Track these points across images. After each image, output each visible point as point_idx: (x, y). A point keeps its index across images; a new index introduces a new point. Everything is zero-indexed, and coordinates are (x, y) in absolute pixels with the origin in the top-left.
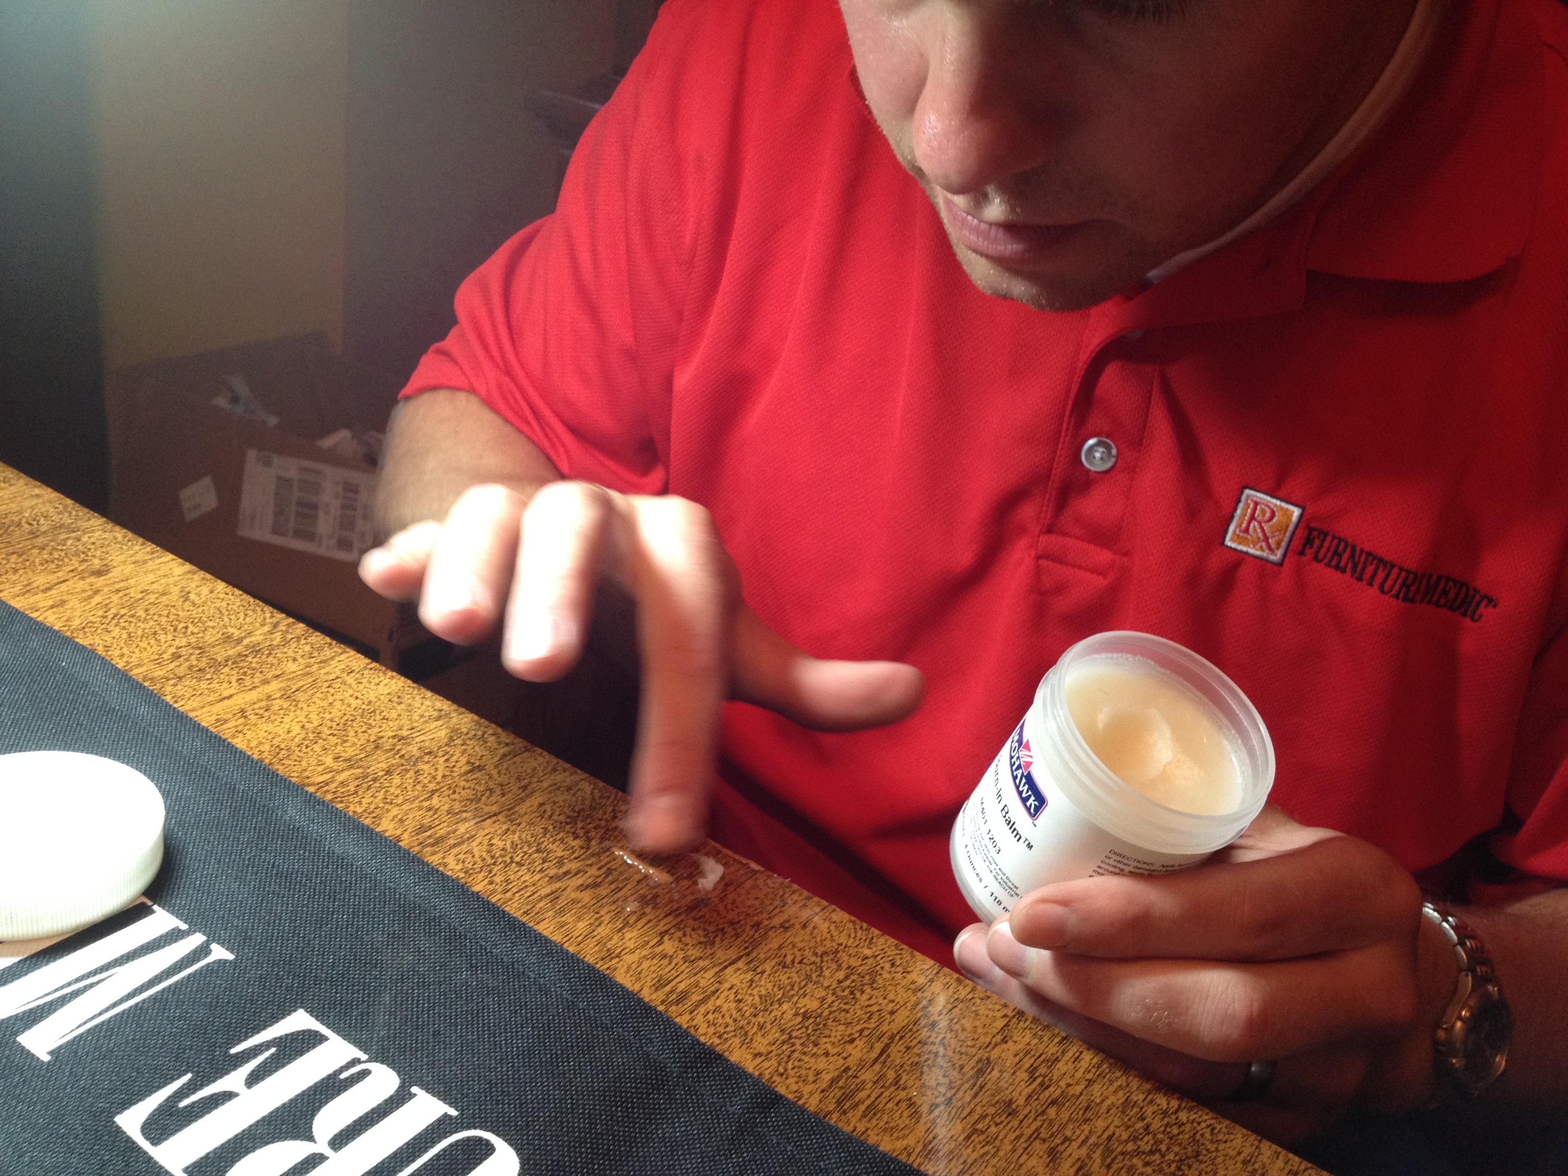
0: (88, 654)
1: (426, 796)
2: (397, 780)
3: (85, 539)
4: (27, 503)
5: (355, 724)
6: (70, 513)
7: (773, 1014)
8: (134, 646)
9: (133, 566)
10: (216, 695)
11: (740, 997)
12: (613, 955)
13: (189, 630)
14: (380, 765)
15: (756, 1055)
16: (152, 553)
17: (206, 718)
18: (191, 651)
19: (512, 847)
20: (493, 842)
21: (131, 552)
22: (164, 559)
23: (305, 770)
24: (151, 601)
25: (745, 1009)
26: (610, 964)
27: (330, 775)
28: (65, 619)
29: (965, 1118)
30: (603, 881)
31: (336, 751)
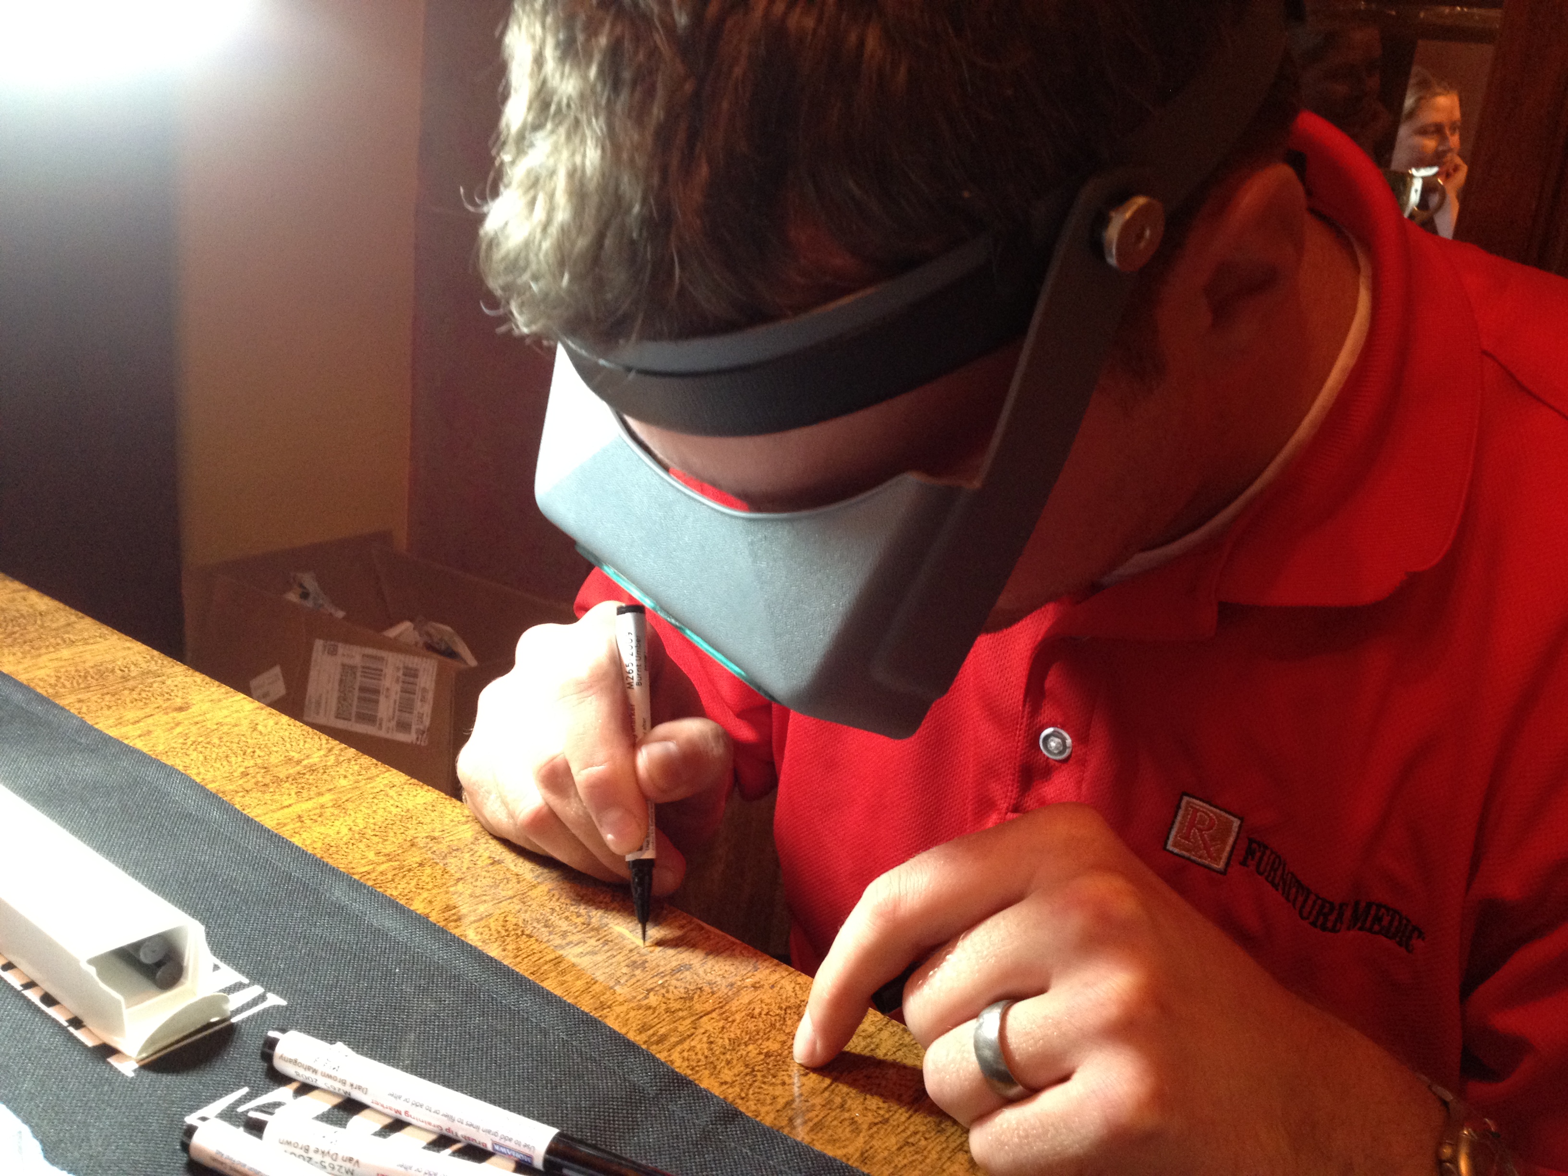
0: (170, 771)
1: (453, 883)
2: (428, 871)
3: (169, 682)
4: (120, 654)
5: (394, 827)
6: (156, 662)
7: (739, 1053)
8: (209, 766)
9: (209, 704)
10: (278, 804)
11: (712, 1039)
12: (605, 1007)
13: (256, 754)
14: (414, 859)
15: (722, 1084)
16: (227, 693)
17: (269, 822)
18: (257, 770)
19: (523, 923)
20: (507, 919)
21: (208, 693)
22: (237, 698)
23: (351, 863)
24: (224, 731)
25: (716, 1048)
26: (602, 1013)
27: (371, 867)
28: (151, 745)
29: (899, 1134)
30: (600, 949)
31: (378, 848)
